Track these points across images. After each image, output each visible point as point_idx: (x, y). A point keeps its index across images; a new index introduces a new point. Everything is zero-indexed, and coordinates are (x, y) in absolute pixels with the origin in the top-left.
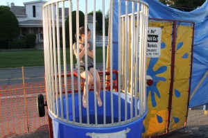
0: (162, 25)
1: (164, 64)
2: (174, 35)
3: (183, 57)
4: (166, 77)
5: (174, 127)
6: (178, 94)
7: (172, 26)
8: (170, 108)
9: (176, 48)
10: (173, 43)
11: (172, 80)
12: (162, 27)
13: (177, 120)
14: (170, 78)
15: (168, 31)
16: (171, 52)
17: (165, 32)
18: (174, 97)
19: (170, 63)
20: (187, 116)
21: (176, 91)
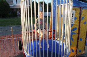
0: (75, 9)
1: (76, 26)
2: (80, 13)
3: (84, 23)
4: (76, 33)
5: (79, 54)
6: (81, 40)
7: (79, 10)
8: (77, 46)
9: (81, 19)
10: (80, 17)
11: (79, 34)
12: (75, 10)
13: (80, 51)
15: (78, 12)
16: (79, 21)
17: (77, 12)
18: (79, 41)
19: (78, 26)
20: (84, 49)
21: (80, 38)
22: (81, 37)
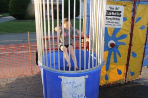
0: (124, 4)
1: (125, 33)
2: (134, 11)
3: (140, 28)
4: (126, 43)
5: (130, 78)
6: (135, 55)
7: (132, 5)
8: (127, 65)
9: (135, 21)
10: (133, 18)
11: (131, 45)
12: (125, 5)
13: (133, 74)
14: (129, 43)
15: (129, 9)
16: (131, 24)
17: (127, 9)
18: (131, 57)
19: (129, 32)
20: (141, 72)
21: (133, 53)
22: (134, 51)
